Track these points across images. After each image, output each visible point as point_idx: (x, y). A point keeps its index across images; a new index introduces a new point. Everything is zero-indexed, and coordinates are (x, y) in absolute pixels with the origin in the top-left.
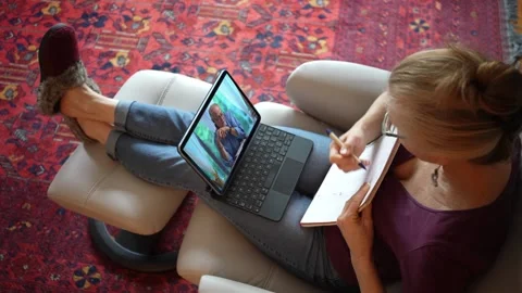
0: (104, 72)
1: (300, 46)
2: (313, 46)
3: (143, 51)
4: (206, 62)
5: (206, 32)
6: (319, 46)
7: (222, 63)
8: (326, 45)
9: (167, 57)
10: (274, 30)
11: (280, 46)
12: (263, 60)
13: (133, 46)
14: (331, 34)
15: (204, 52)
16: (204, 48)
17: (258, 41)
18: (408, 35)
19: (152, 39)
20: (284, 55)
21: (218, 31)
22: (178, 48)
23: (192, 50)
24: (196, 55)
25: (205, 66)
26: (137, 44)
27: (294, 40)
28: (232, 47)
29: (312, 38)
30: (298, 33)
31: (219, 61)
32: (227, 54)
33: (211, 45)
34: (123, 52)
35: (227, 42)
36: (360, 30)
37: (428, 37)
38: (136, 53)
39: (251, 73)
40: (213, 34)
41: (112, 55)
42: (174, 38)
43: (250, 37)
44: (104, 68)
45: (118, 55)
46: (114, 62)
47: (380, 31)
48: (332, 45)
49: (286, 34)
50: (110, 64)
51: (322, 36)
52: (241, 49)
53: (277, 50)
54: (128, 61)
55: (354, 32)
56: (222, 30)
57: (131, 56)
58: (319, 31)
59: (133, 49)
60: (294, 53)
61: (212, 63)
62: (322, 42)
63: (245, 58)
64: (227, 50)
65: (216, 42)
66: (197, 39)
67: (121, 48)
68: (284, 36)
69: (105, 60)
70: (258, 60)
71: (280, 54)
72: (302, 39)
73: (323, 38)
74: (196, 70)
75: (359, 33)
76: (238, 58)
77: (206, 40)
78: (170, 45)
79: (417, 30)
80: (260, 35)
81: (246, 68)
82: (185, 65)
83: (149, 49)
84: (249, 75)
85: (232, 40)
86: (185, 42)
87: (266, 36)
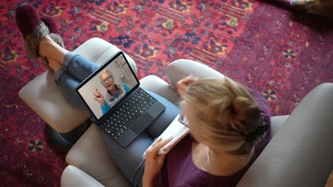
0: (90, 32)
1: (209, 47)
2: (217, 49)
3: (117, 25)
4: (150, 41)
5: (157, 23)
6: (220, 50)
7: (159, 44)
8: (225, 50)
9: (129, 33)
10: (198, 33)
11: (198, 44)
12: (184, 49)
13: (112, 21)
14: (231, 44)
15: (151, 36)
16: (152, 32)
17: (186, 37)
18: (279, 57)
19: (125, 20)
20: (197, 50)
21: (164, 25)
22: (137, 29)
23: (144, 32)
24: (146, 36)
25: (148, 44)
26: (115, 20)
27: (207, 42)
28: (169, 36)
29: (218, 44)
30: (211, 38)
31: (157, 43)
32: (164, 40)
33: (157, 32)
34: (106, 23)
35: (167, 33)
36: (250, 47)
37: (292, 63)
38: (112, 25)
39: (173, 55)
40: (161, 26)
41: (99, 23)
42: (137, 22)
43: (182, 33)
44: (92, 29)
45: (102, 24)
46: (99, 27)
47: (262, 51)
48: (229, 51)
49: (204, 37)
50: (95, 28)
51: (225, 44)
52: (174, 39)
53: (194, 45)
54: (106, 29)
55: (246, 47)
56: (167, 25)
57: (109, 26)
58: (225, 41)
59: (111, 23)
60: (204, 50)
61: (153, 43)
62: (224, 48)
63: (173, 45)
64: (165, 37)
65: (160, 31)
66: (150, 26)
67: (105, 20)
68: (203, 38)
69: (94, 25)
70: (181, 49)
71: (195, 49)
72: (212, 43)
73: (226, 46)
74: (142, 45)
75: (249, 48)
76: (169, 44)
77: (155, 29)
78: (134, 26)
79: (286, 56)
80: (188, 34)
81: (172, 51)
82: (137, 40)
83: (120, 25)
84: (172, 56)
85: (170, 33)
86: (143, 26)
87: (191, 35)
